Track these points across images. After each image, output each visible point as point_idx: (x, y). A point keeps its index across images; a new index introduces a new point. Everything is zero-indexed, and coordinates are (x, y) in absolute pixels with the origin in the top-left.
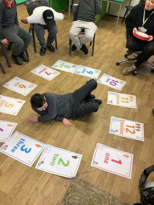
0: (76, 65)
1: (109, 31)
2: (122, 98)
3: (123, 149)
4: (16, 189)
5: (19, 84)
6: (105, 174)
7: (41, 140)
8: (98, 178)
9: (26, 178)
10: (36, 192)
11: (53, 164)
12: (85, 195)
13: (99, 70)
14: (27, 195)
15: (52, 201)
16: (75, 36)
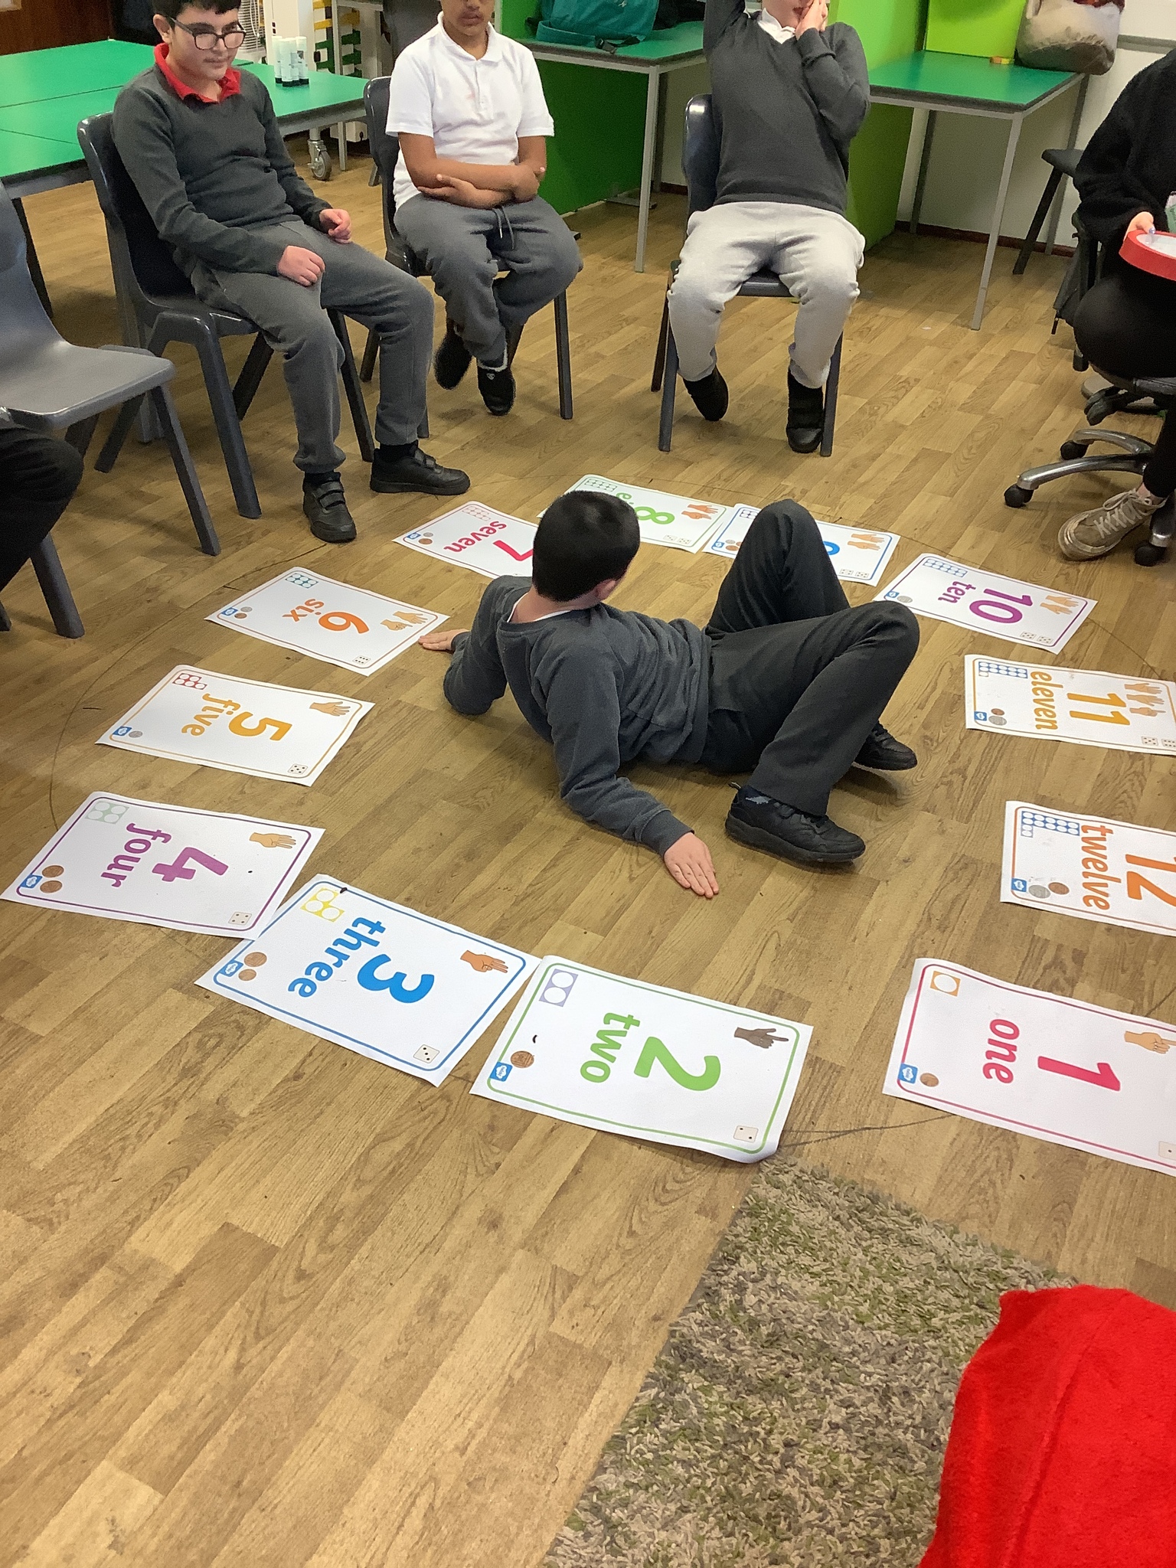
0: (714, 506)
1: (929, 321)
2: (1071, 696)
3: (1122, 998)
4: (338, 1219)
5: (316, 610)
6: (998, 1148)
7: (502, 929)
8: (946, 1170)
9: (413, 1155)
10: (492, 1240)
11: (598, 1072)
12: (858, 1269)
13: (886, 531)
14: (423, 1256)
15: (615, 1302)
16: (713, 314)
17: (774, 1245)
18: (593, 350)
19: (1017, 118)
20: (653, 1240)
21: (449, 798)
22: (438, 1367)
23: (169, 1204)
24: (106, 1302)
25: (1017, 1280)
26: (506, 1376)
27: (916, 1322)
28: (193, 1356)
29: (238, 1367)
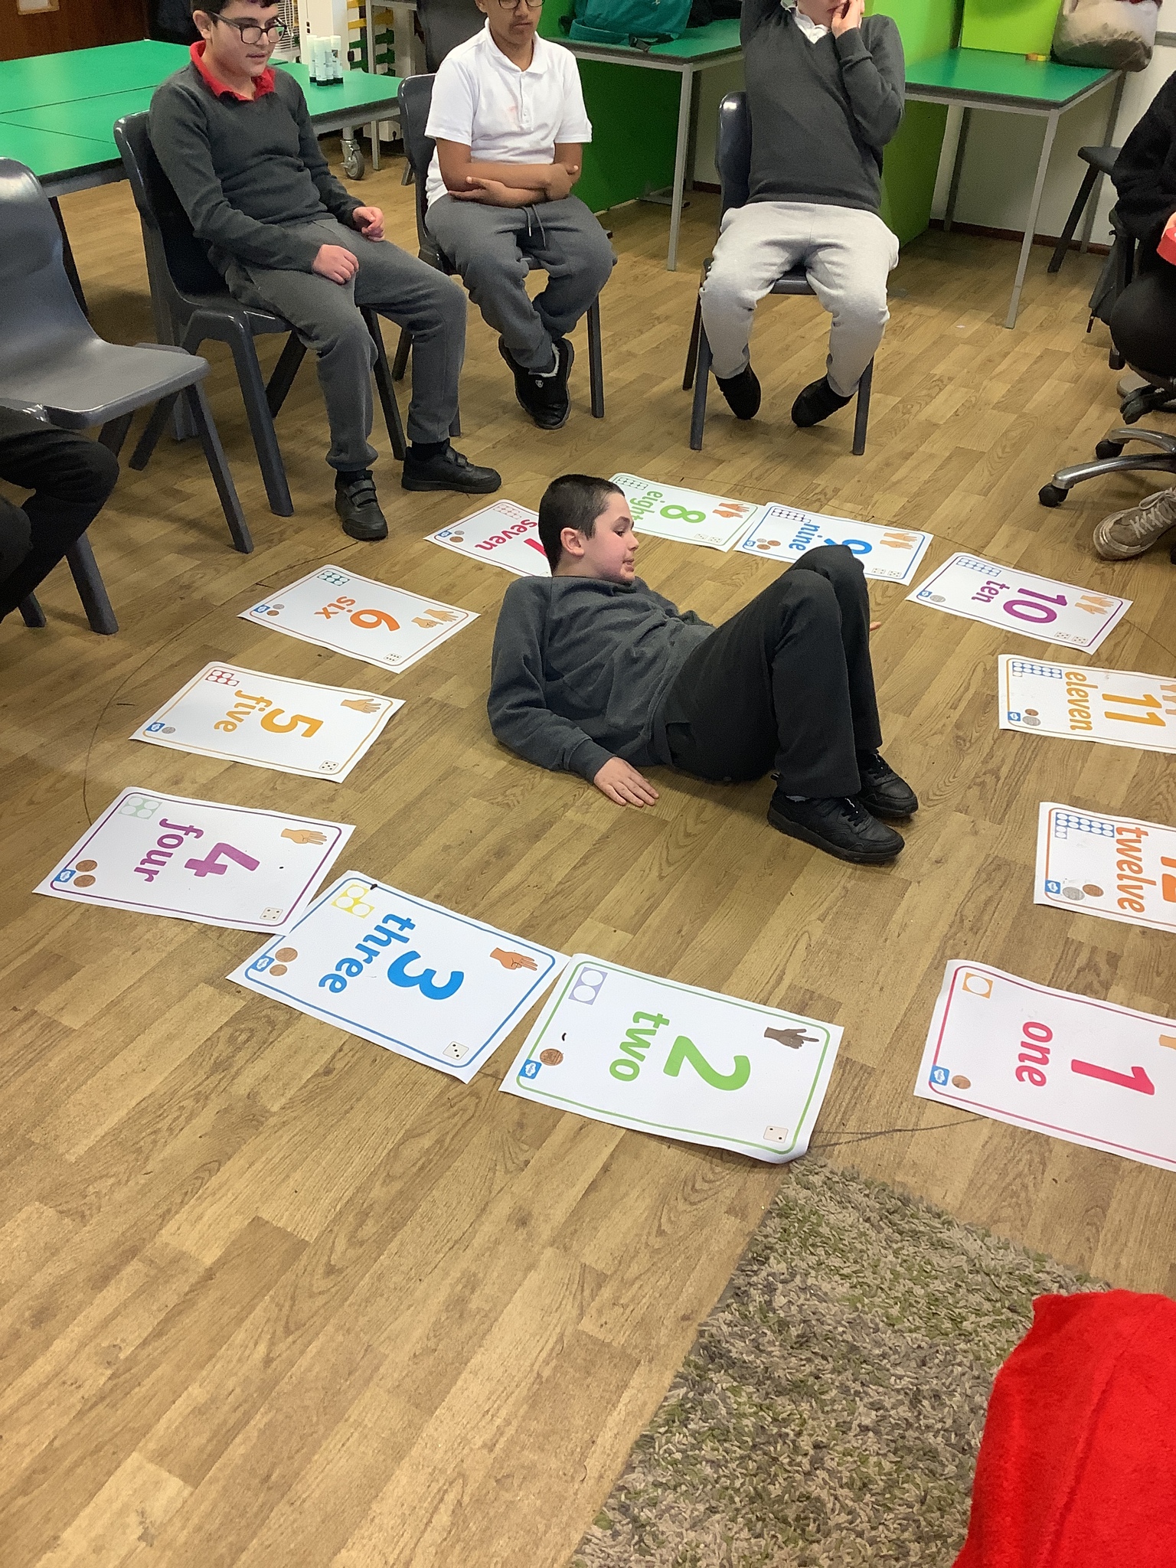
0: (746, 505)
1: (964, 319)
2: (1106, 697)
3: (1157, 1002)
4: (367, 1215)
5: (349, 608)
6: (1030, 1152)
7: (532, 926)
8: (978, 1173)
9: (442, 1151)
10: (520, 1238)
11: (629, 1071)
12: (888, 1272)
13: (919, 530)
14: (452, 1253)
15: (644, 1301)
16: (746, 311)
17: (804, 1246)
18: (624, 348)
19: (1054, 115)
20: (682, 1239)
21: (479, 795)
22: (466, 1364)
23: (199, 1198)
24: (137, 1295)
25: (1049, 1284)
26: (535, 1374)
27: (947, 1325)
28: (224, 1348)
29: (268, 1361)
